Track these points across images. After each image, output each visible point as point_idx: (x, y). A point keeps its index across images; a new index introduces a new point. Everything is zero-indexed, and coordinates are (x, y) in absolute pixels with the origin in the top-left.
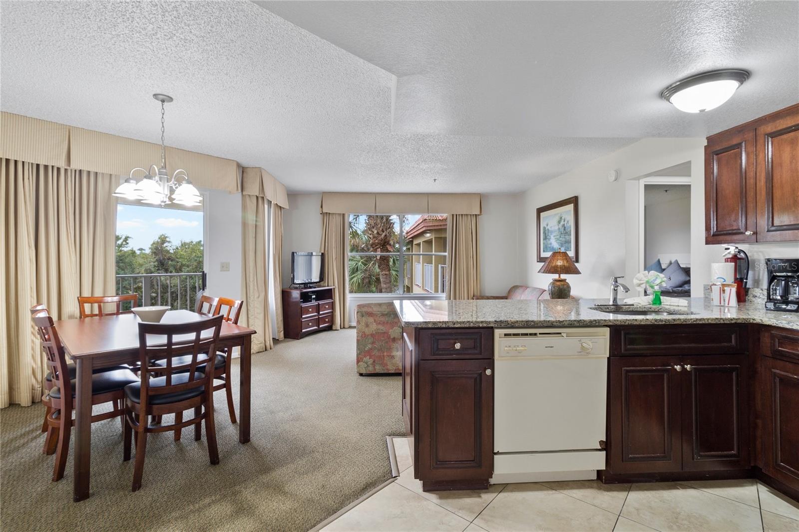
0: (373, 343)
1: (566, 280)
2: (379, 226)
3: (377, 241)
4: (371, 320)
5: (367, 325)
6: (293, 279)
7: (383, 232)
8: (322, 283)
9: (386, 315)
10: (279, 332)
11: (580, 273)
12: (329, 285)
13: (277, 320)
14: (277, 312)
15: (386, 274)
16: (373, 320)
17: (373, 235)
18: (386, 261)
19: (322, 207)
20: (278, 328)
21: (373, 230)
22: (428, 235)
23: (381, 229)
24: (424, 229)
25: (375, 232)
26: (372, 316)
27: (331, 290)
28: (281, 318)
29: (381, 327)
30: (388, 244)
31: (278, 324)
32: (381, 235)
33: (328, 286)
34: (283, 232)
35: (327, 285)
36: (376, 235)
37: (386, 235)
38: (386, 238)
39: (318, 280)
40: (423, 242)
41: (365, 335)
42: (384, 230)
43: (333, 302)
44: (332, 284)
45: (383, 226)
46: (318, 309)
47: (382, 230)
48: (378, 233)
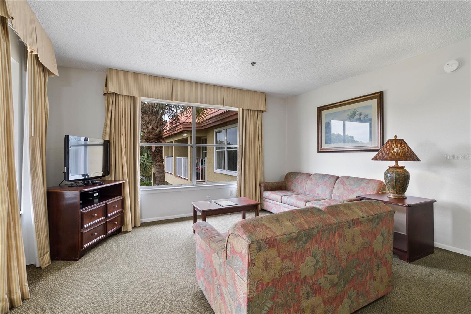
0: (275, 296)
1: (404, 167)
2: (154, 122)
3: (151, 136)
4: (273, 253)
5: (266, 265)
6: (67, 174)
7: (158, 128)
8: (106, 178)
9: (296, 238)
10: (41, 255)
11: (420, 161)
12: (117, 179)
13: (38, 237)
14: (37, 226)
15: (160, 165)
16: (276, 254)
17: (148, 130)
18: (159, 154)
19: (106, 85)
20: (40, 249)
21: (148, 125)
22: (185, 135)
23: (155, 125)
24: (182, 130)
25: (150, 127)
26: (274, 246)
27: (120, 185)
28: (45, 233)
29: (288, 263)
30: (161, 139)
31: (39, 243)
32: (156, 130)
33: (115, 181)
34: (48, 107)
35: (113, 179)
36: (151, 131)
37: (160, 131)
38: (161, 133)
39: (101, 174)
40: (175, 141)
41: (262, 284)
42: (159, 126)
43: (123, 199)
44: (121, 179)
45: (158, 123)
46: (105, 211)
47: (157, 126)
48: (153, 128)
